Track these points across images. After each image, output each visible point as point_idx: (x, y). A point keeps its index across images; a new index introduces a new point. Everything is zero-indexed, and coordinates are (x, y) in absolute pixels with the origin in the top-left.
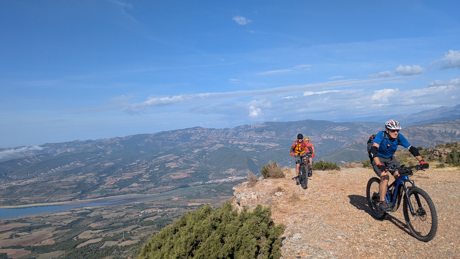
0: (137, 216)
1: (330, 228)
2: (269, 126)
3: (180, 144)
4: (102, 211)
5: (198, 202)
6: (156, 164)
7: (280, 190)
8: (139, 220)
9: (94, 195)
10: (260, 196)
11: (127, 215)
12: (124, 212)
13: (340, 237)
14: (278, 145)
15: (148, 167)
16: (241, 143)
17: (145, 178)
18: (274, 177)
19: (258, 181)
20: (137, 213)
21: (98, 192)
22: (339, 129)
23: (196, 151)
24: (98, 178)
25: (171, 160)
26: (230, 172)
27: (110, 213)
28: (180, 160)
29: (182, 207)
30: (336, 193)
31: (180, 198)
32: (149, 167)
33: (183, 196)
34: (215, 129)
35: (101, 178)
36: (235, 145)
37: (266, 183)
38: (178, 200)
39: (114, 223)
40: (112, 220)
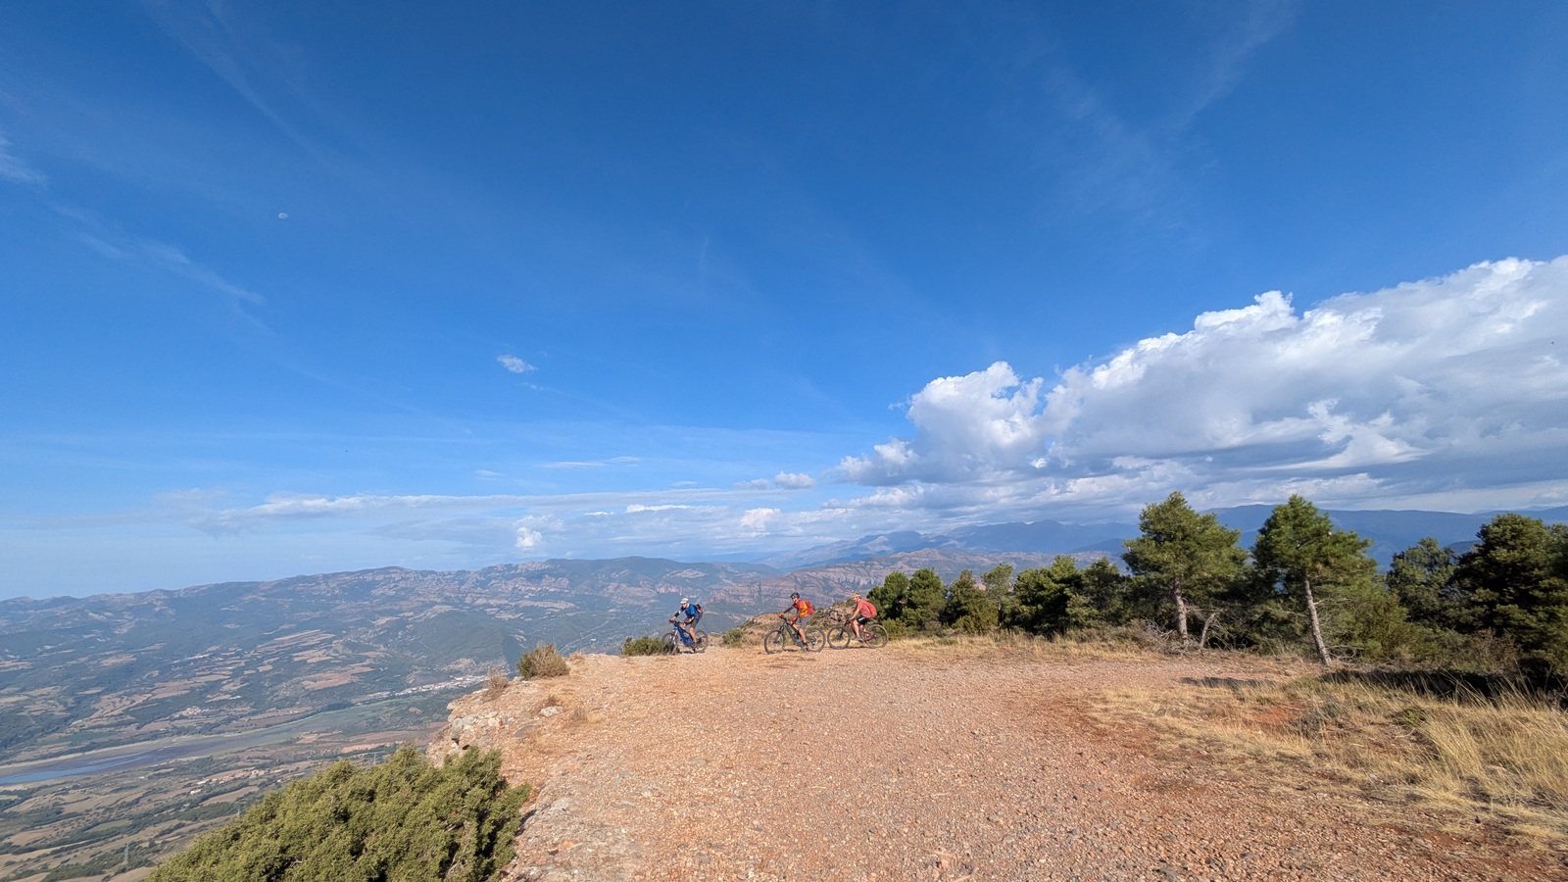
0: (184, 794)
1: (632, 776)
2: (558, 568)
3: (343, 605)
4: (65, 792)
5: (370, 743)
6: (266, 656)
7: (552, 702)
8: (187, 805)
9: (43, 750)
10: (507, 718)
11: (149, 797)
12: (140, 789)
13: (646, 794)
14: (573, 605)
15: (243, 664)
16: (492, 602)
17: (226, 693)
18: (545, 674)
19: (509, 685)
20: (185, 787)
21: (61, 740)
22: (688, 574)
23: (382, 621)
24: (70, 700)
25: (312, 643)
26: (460, 666)
27: (91, 796)
28: (337, 644)
29: (325, 757)
30: (660, 701)
31: (321, 735)
32: (246, 663)
33: (333, 729)
34: (436, 573)
35: (79, 701)
36: (479, 606)
37: (525, 690)
38: (317, 742)
39: (98, 824)
40: (95, 816)
